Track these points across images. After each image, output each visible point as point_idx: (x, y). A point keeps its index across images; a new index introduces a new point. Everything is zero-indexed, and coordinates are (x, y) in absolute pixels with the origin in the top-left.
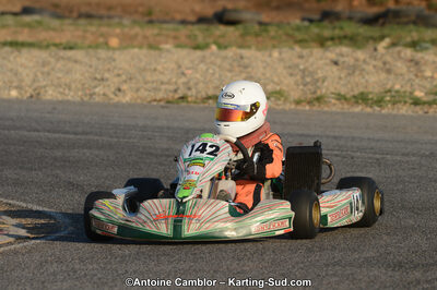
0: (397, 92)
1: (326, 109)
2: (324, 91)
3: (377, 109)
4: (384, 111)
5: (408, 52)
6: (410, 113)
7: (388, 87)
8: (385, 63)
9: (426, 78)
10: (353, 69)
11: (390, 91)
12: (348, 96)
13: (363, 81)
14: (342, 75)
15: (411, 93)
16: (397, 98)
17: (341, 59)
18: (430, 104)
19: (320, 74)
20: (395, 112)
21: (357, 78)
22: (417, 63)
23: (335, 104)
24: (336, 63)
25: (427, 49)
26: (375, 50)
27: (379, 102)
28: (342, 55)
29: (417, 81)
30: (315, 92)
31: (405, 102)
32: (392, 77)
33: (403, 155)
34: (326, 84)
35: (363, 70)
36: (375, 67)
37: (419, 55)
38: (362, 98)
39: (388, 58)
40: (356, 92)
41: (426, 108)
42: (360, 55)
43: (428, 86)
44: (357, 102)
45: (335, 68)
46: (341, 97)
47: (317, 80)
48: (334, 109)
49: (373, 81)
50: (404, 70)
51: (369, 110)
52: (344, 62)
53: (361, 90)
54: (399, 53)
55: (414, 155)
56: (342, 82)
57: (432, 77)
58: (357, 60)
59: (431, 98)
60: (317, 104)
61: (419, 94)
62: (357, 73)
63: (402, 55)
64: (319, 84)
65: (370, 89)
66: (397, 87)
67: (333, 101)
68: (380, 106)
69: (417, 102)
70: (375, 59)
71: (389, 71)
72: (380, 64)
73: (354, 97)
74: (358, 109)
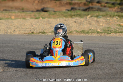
0: (92, 30)
1: (73, 35)
2: (72, 30)
3: (87, 35)
4: (89, 35)
5: (96, 19)
6: (96, 36)
7: (90, 28)
8: (89, 22)
9: (101, 26)
10: (80, 24)
11: (90, 30)
12: (79, 31)
13: (83, 27)
14: (77, 26)
15: (97, 30)
16: (93, 32)
17: (77, 21)
18: (102, 33)
19: (71, 25)
20: (92, 35)
21: (81, 26)
22: (98, 22)
23: (75, 34)
24: (75, 22)
25: (101, 17)
26: (86, 18)
27: (88, 33)
28: (77, 20)
29: (98, 26)
30: (70, 30)
31: (95, 33)
32: (91, 26)
33: (95, 47)
34: (73, 28)
35: (83, 24)
36: (86, 23)
37: (98, 19)
38: (83, 32)
39: (90, 20)
40: (81, 30)
41: (101, 34)
42: (82, 19)
43: (101, 28)
44: (81, 33)
45: (75, 23)
46: (77, 32)
47: (70, 27)
48: (75, 35)
49: (86, 27)
50: (95, 24)
51: (85, 35)
52: (78, 22)
53: (83, 29)
54: (93, 19)
55: (98, 47)
56: (77, 27)
57: (102, 26)
58: (81, 21)
59: (102, 31)
60: (70, 34)
61: (99, 30)
62: (81, 25)
63: (94, 19)
64: (71, 28)
65: (85, 29)
66: (93, 28)
67: (75, 33)
68: (88, 34)
69: (98, 33)
70: (86, 21)
71: (90, 24)
72: (88, 22)
73: (81, 31)
74: (82, 35)
